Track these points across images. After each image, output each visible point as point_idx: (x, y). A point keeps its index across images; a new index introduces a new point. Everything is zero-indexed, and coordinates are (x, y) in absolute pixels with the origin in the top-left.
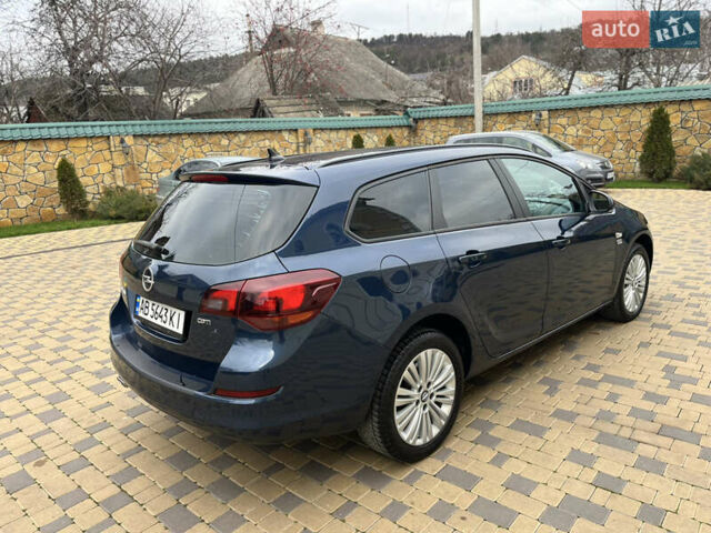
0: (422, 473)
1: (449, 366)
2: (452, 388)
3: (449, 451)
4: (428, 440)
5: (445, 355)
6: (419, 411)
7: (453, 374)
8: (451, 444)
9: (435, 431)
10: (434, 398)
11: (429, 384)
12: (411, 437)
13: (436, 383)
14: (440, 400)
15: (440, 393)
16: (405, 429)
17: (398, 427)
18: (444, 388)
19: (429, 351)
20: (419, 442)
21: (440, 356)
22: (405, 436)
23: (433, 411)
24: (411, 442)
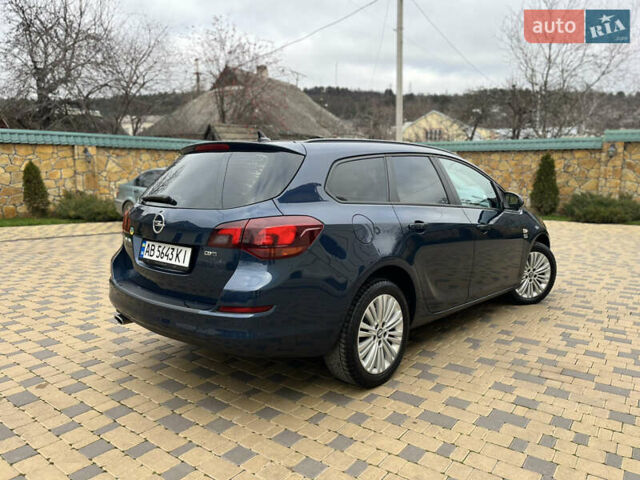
0: (376, 396)
1: (399, 312)
2: (400, 331)
3: (397, 382)
4: (381, 371)
5: (396, 302)
6: (375, 346)
7: (401, 319)
8: (398, 378)
9: (387, 365)
10: (387, 336)
11: (383, 324)
12: (369, 366)
13: (389, 324)
14: (391, 339)
15: (392, 333)
16: (364, 359)
17: (360, 355)
18: (393, 330)
19: (385, 296)
20: (375, 371)
21: (393, 302)
22: (365, 364)
23: (386, 348)
24: (368, 370)
